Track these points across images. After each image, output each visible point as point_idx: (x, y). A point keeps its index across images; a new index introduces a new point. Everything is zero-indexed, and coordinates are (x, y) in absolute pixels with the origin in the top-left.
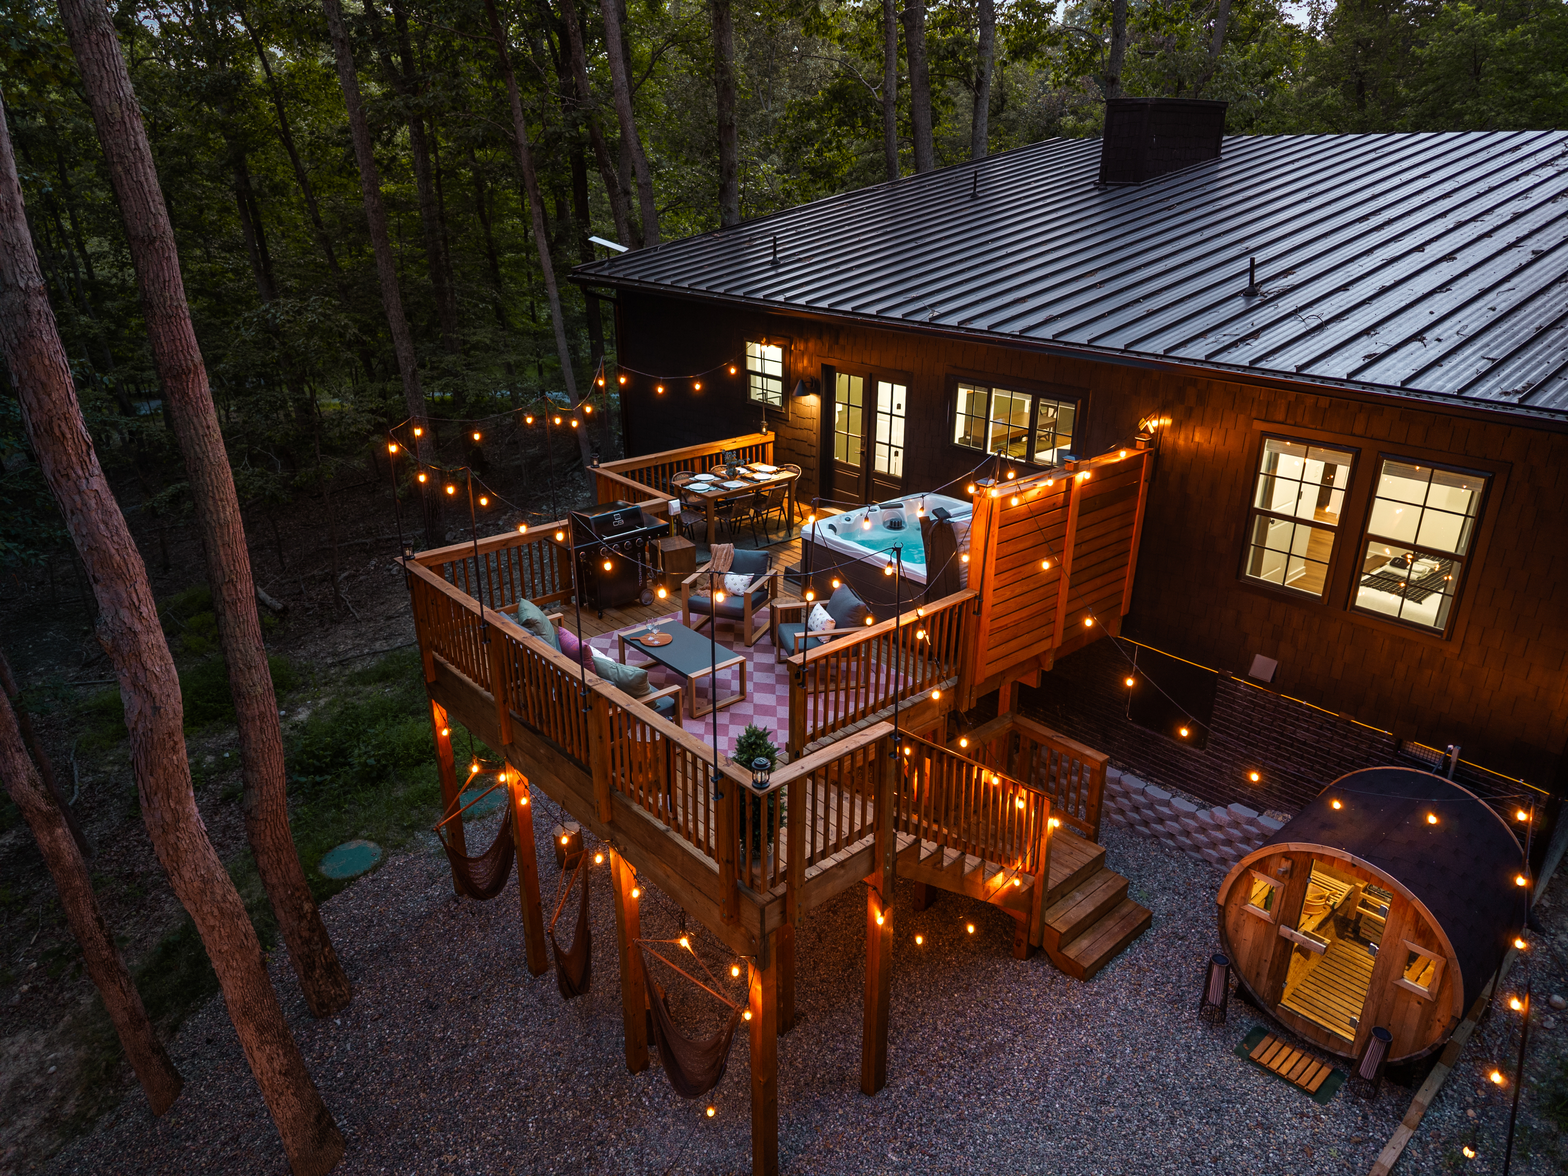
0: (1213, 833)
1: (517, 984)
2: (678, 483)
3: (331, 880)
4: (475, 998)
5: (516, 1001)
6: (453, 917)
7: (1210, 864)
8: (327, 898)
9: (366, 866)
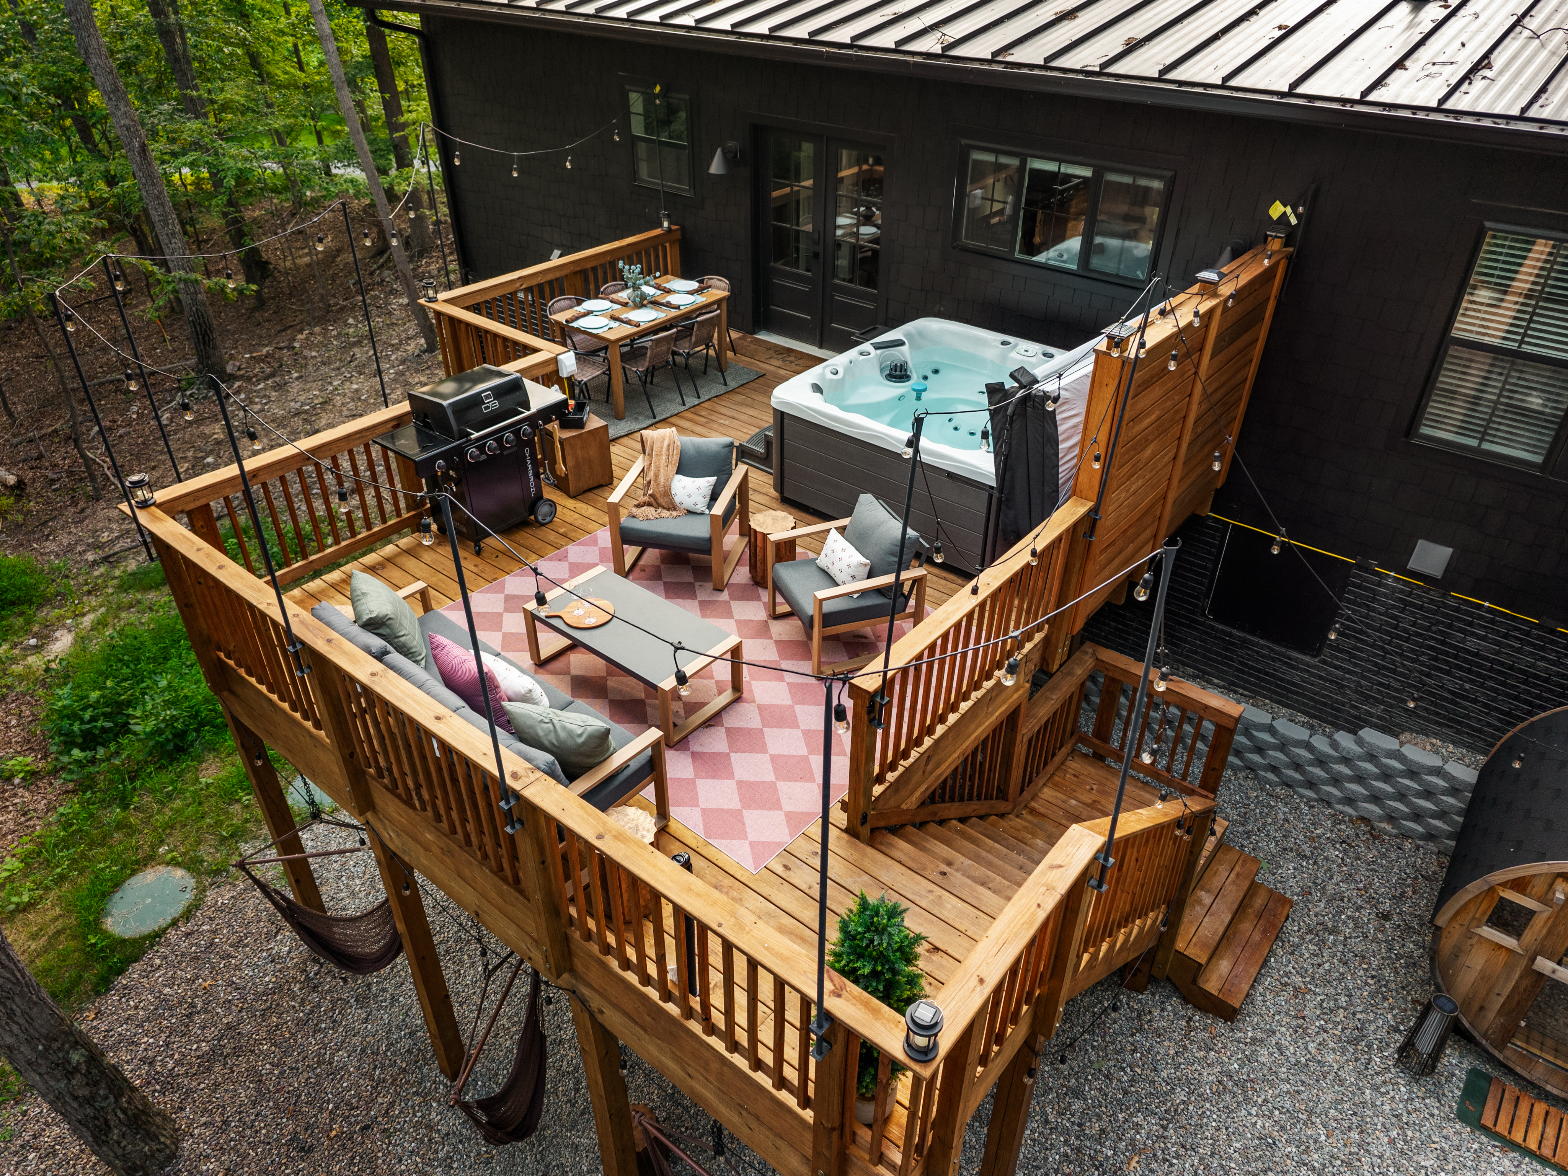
0: (1336, 767)
1: (426, 1096)
2: (561, 317)
3: (124, 941)
4: (367, 1127)
5: (430, 1127)
6: (315, 988)
7: (1329, 804)
8: (121, 972)
9: (177, 910)
